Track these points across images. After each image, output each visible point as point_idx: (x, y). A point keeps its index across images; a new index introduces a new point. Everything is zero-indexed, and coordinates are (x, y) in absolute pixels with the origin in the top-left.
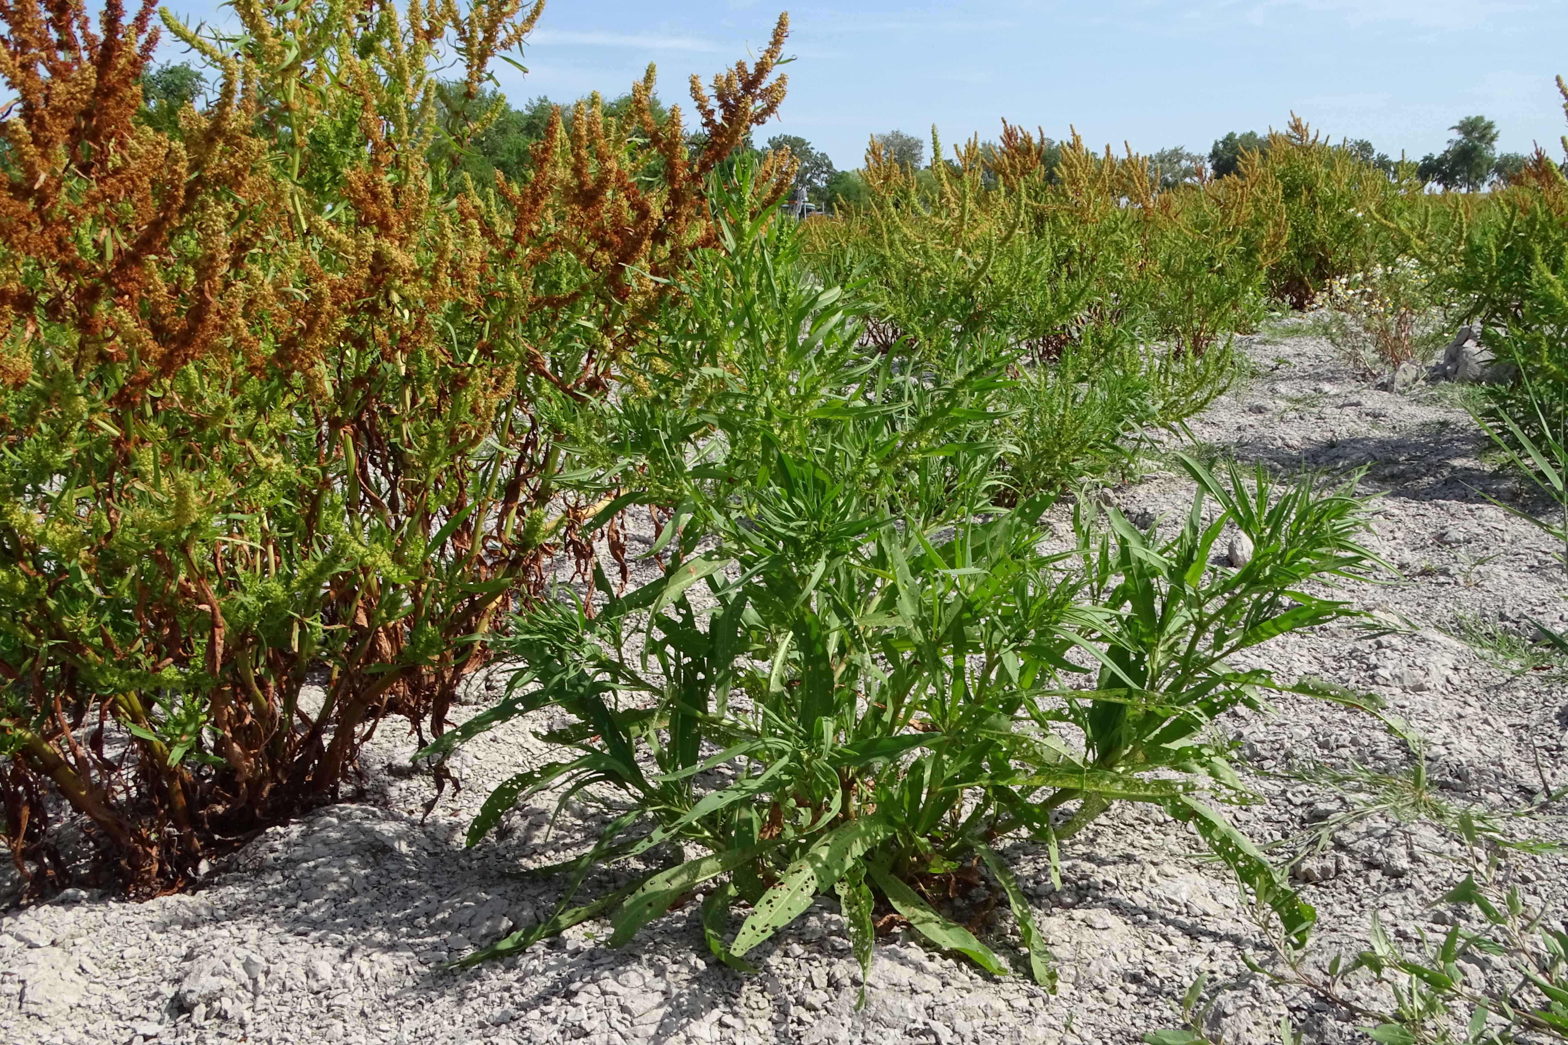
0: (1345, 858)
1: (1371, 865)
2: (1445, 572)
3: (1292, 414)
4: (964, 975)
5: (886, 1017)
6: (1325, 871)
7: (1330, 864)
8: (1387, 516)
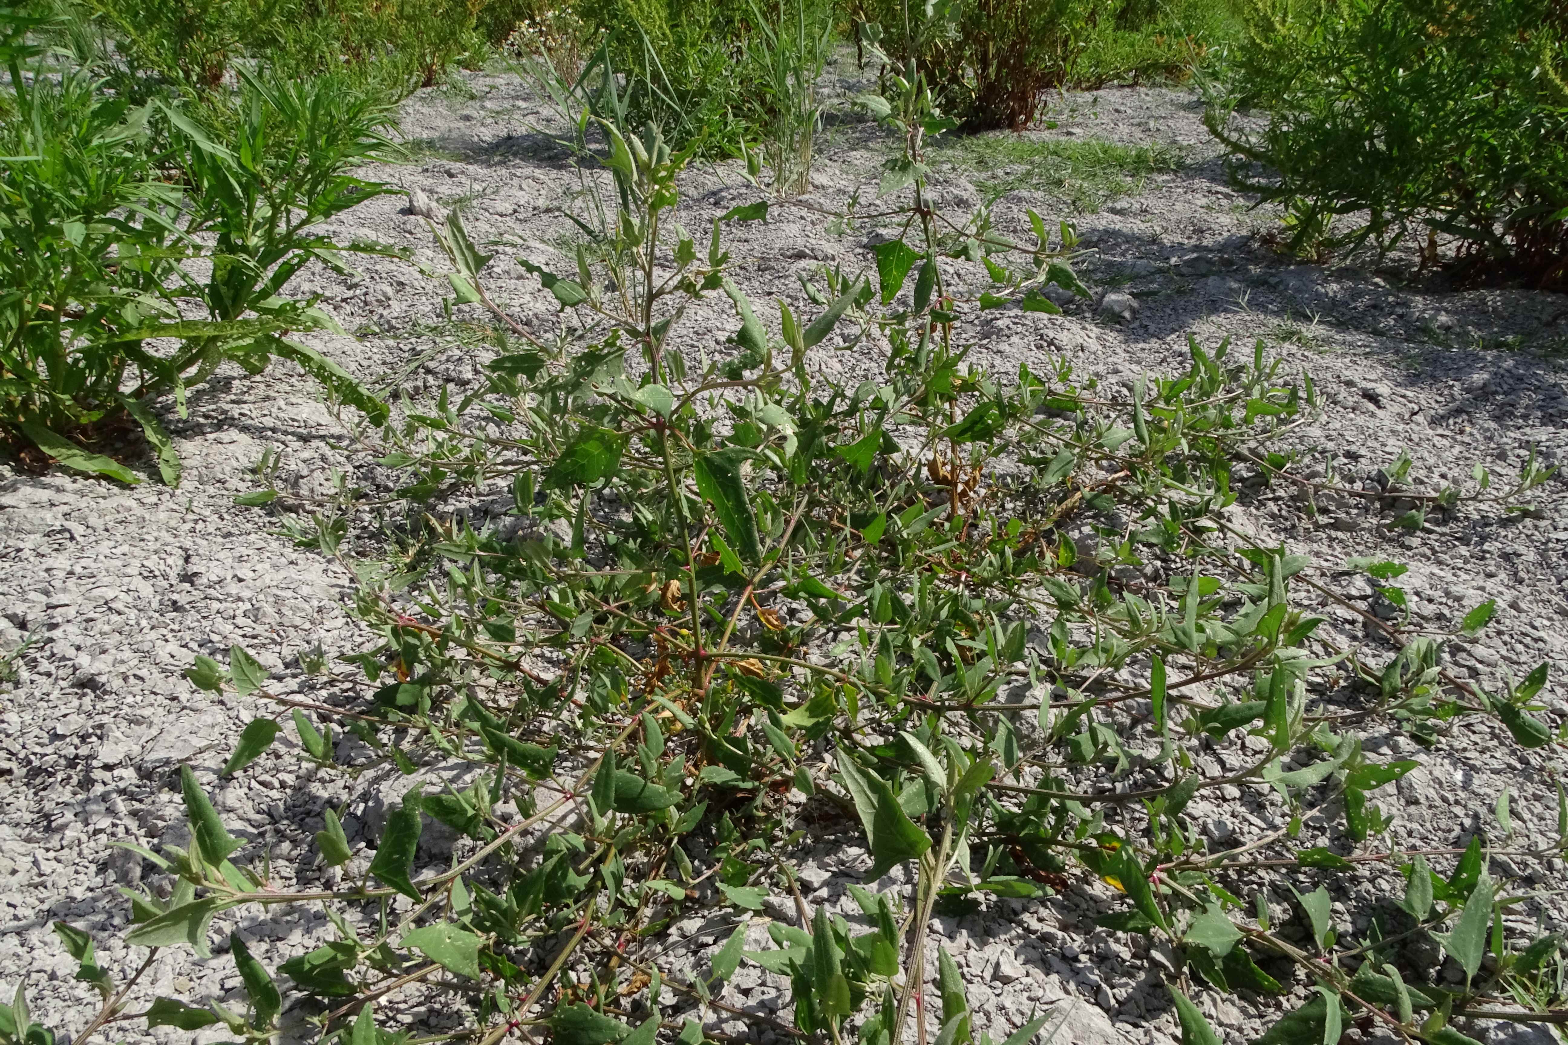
0: (430, 378)
1: (448, 380)
2: (559, 209)
3: (489, 121)
4: (103, 487)
5: (27, 527)
6: (416, 389)
7: (420, 383)
8: (535, 179)
